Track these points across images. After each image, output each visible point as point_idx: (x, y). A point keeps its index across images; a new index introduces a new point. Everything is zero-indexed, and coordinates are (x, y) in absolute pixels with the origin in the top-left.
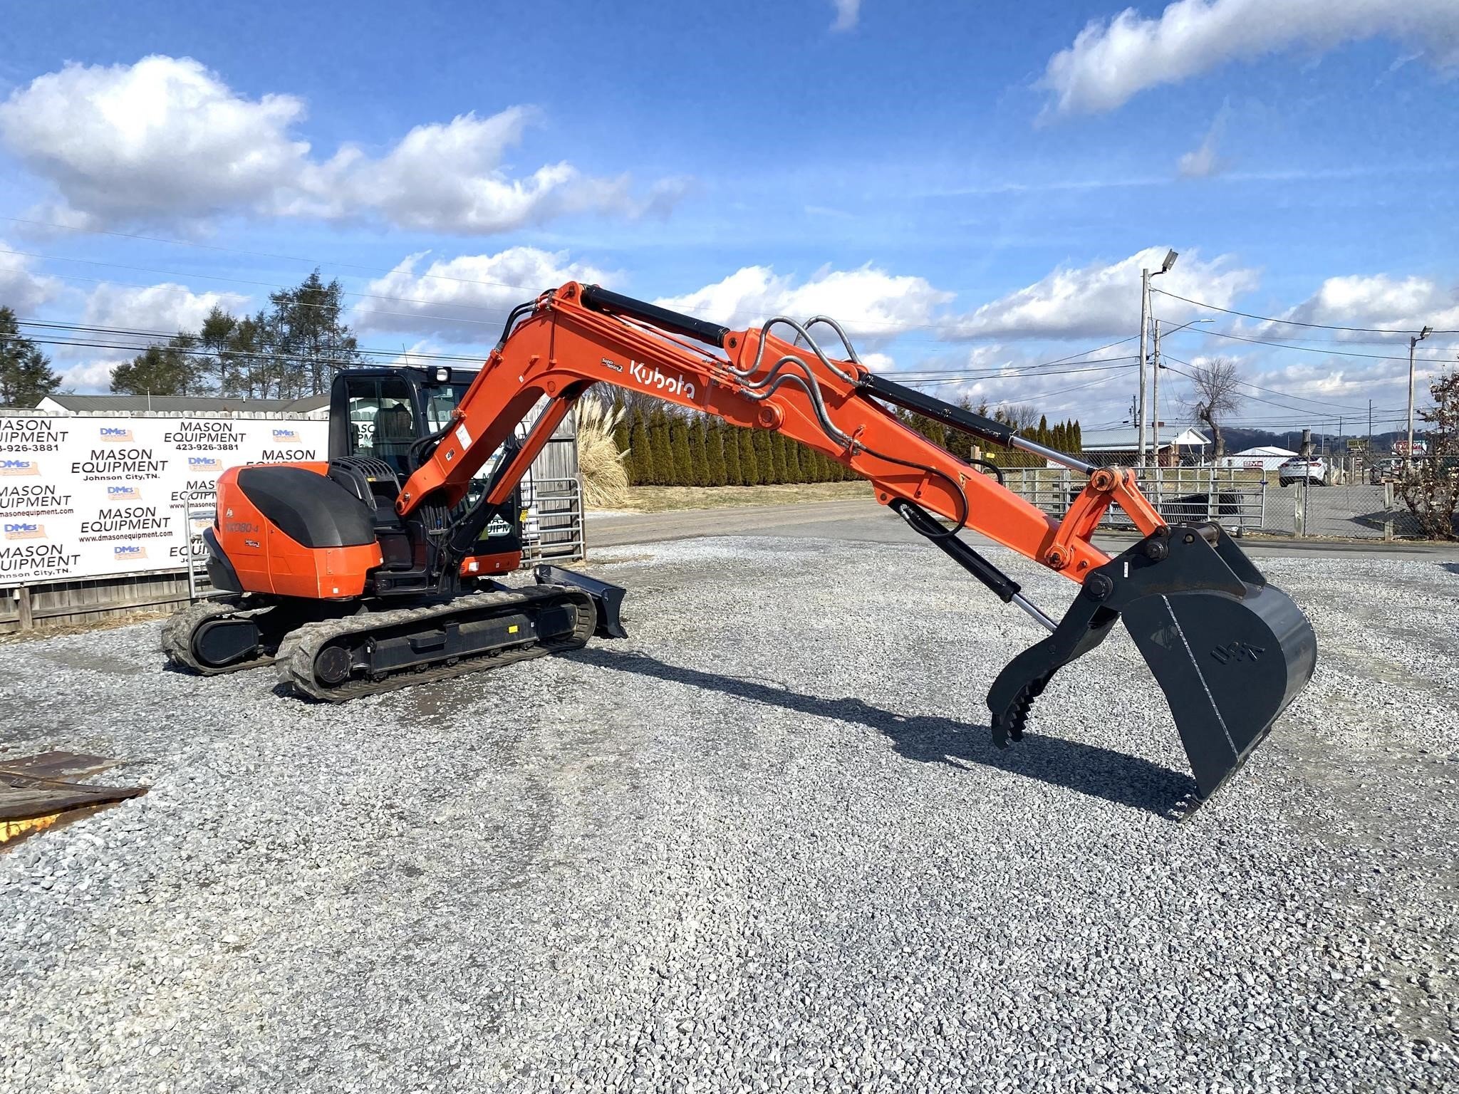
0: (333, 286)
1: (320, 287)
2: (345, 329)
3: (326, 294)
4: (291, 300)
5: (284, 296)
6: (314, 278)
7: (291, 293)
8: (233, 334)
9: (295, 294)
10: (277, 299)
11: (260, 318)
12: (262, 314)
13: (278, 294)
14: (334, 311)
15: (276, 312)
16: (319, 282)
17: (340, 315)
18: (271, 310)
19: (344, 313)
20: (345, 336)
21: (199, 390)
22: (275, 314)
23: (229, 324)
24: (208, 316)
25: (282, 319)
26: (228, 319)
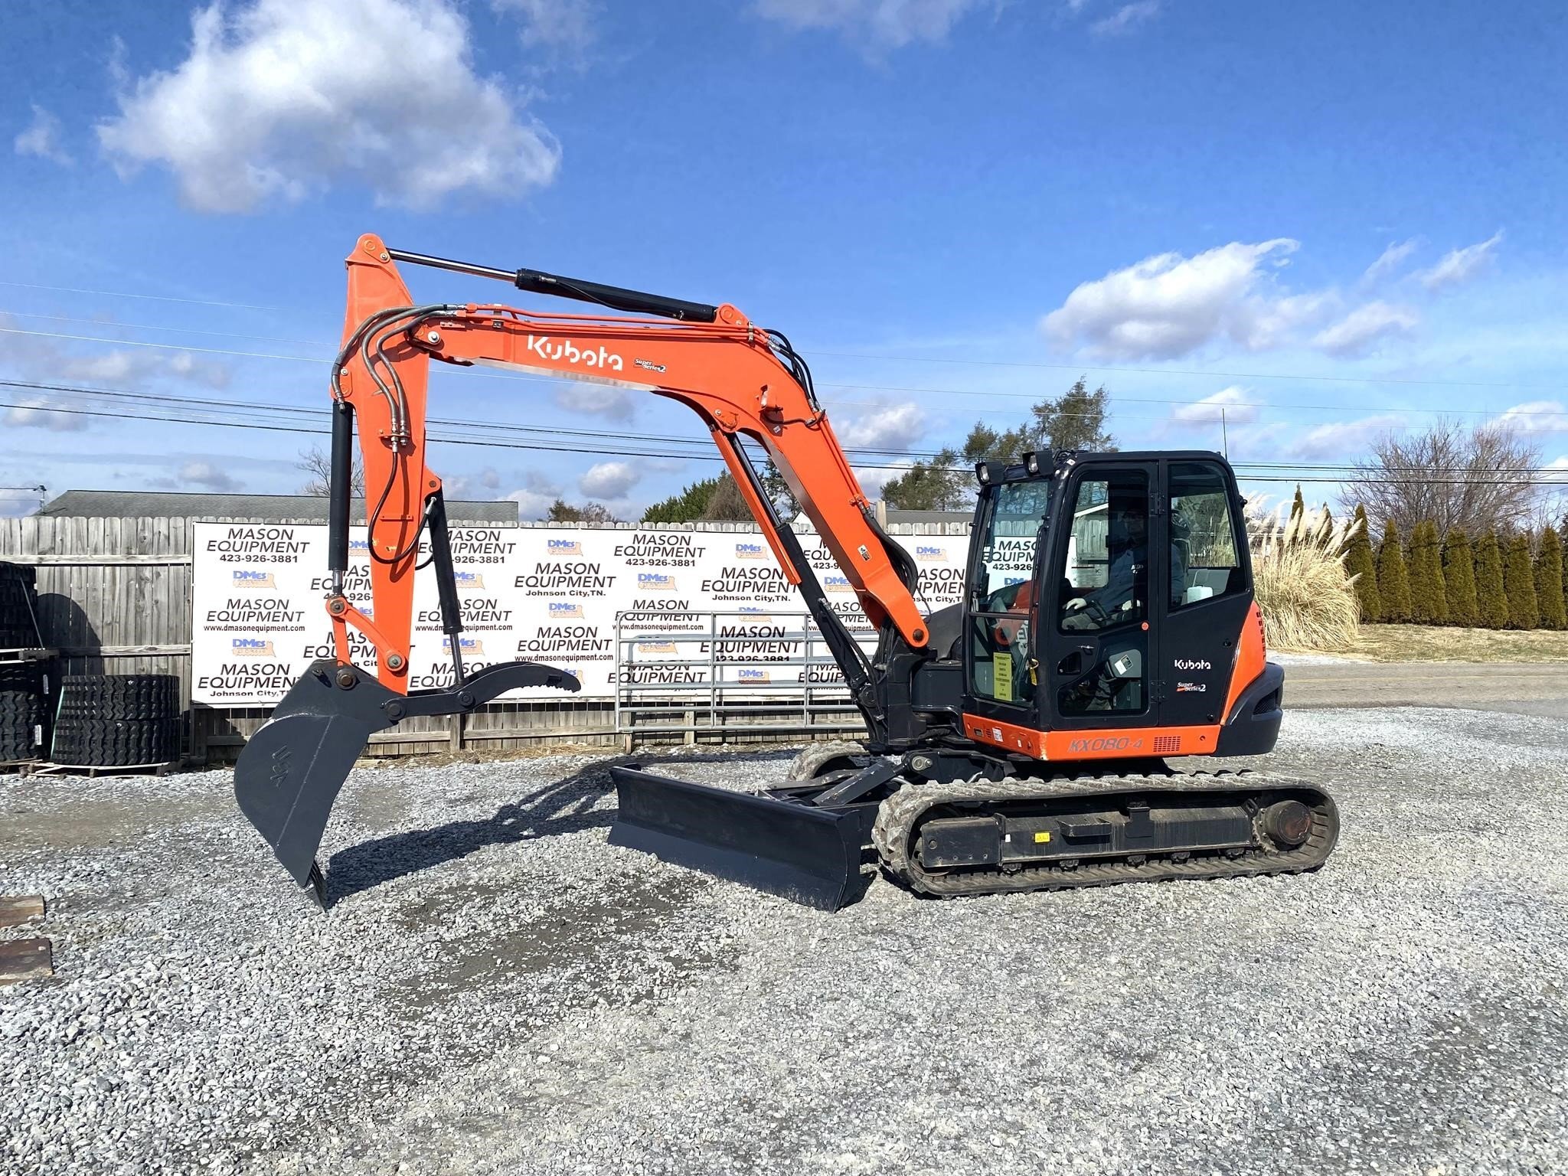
0: (1100, 393)
1: (1085, 393)
2: (1108, 438)
3: (1091, 403)
4: (1053, 411)
5: (1047, 407)
6: (1079, 386)
7: (1054, 404)
8: (993, 448)
9: (1059, 404)
10: (1038, 411)
11: (1023, 431)
12: (1025, 427)
13: (1041, 405)
14: (1096, 421)
15: (1038, 423)
16: (1084, 390)
17: (1104, 423)
18: (1033, 422)
19: (1109, 421)
20: (1108, 445)
21: (957, 505)
22: (1036, 426)
23: (991, 438)
24: (972, 431)
25: (1044, 430)
26: (990, 434)
